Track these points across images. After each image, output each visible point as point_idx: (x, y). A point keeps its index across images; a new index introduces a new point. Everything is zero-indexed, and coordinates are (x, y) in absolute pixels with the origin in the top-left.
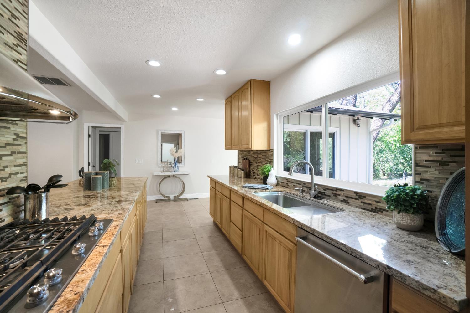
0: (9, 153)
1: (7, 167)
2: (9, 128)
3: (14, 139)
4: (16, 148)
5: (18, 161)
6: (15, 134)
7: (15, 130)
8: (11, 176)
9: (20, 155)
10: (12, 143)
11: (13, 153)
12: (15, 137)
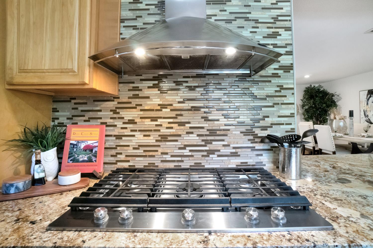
0: (271, 104)
1: (268, 117)
2: (270, 81)
3: (276, 91)
4: (280, 100)
5: (281, 112)
6: (278, 86)
7: (278, 82)
8: (273, 126)
9: (283, 106)
10: (274, 94)
11: (275, 104)
12: (278, 89)
